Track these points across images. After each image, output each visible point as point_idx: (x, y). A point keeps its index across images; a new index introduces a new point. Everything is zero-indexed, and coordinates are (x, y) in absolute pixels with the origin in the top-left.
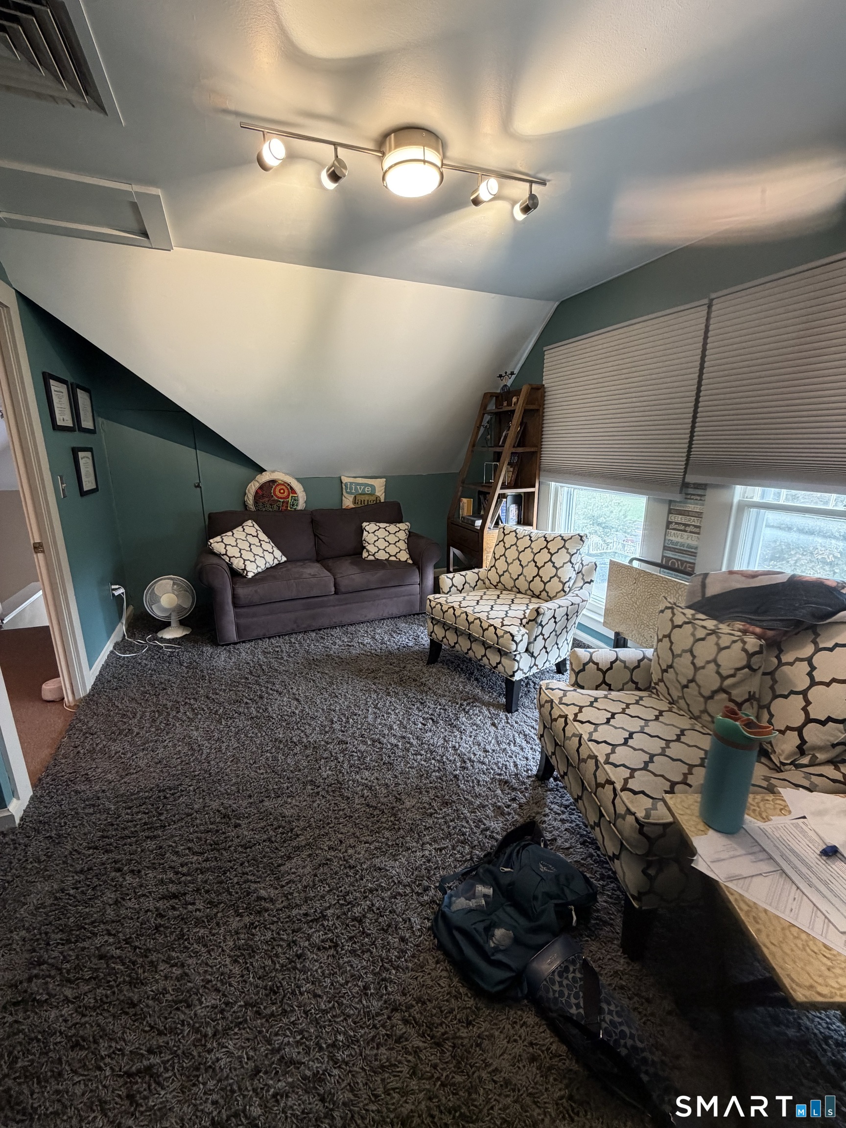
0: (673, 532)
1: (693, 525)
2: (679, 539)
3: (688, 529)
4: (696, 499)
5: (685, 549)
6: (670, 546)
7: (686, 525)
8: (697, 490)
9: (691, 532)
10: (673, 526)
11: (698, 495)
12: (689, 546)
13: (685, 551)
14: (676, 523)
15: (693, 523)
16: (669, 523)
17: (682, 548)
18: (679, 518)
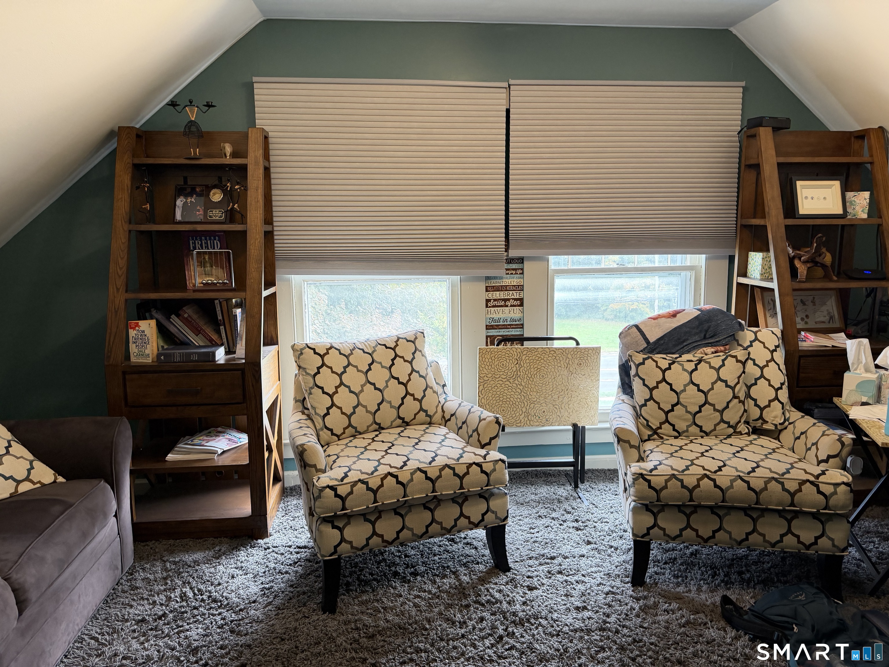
0: (493, 309)
1: (513, 299)
2: (501, 316)
3: (508, 303)
4: (512, 274)
5: (509, 323)
6: (493, 324)
7: (505, 300)
8: (511, 265)
9: (511, 306)
10: (490, 304)
11: (513, 269)
12: (513, 320)
13: (509, 325)
14: (495, 300)
15: (513, 297)
16: (488, 301)
17: (505, 323)
18: (497, 295)
